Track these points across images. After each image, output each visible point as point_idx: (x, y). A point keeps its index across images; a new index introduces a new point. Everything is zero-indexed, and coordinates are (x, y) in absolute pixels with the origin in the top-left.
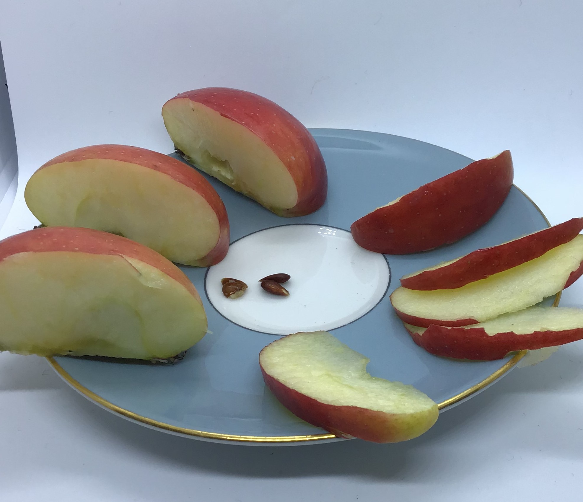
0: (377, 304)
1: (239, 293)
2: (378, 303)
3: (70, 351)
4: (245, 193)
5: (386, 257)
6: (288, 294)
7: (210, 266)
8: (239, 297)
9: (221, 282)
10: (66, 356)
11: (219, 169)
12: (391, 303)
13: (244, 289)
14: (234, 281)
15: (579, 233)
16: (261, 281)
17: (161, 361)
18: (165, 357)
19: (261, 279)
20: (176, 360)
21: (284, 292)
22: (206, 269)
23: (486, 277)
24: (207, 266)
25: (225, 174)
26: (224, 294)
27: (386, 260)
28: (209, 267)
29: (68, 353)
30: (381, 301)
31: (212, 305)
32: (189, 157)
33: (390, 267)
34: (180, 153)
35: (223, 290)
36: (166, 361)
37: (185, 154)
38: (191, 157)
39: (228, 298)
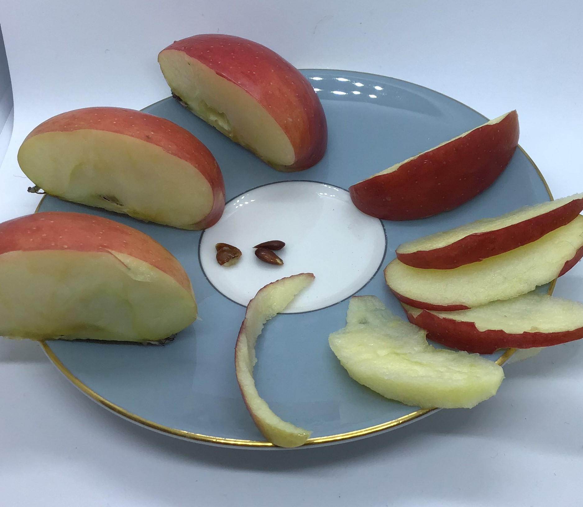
0: (371, 280)
1: (233, 261)
2: (372, 278)
3: (62, 336)
4: (243, 144)
5: (384, 223)
6: (283, 263)
7: (205, 229)
8: (233, 265)
9: (215, 247)
10: (58, 339)
11: (216, 119)
12: (385, 278)
13: (238, 256)
15: (580, 214)
16: (256, 247)
17: (152, 343)
18: (156, 340)
19: (255, 246)
20: (167, 341)
21: (278, 261)
22: (201, 232)
23: (480, 261)
24: (201, 230)
25: (223, 124)
26: (218, 261)
27: (383, 226)
28: (203, 230)
29: (60, 337)
30: (374, 275)
31: (205, 275)
32: (186, 104)
33: (386, 235)
34: (177, 98)
35: (217, 258)
36: (157, 343)
37: (183, 99)
38: (188, 103)
39: (222, 266)
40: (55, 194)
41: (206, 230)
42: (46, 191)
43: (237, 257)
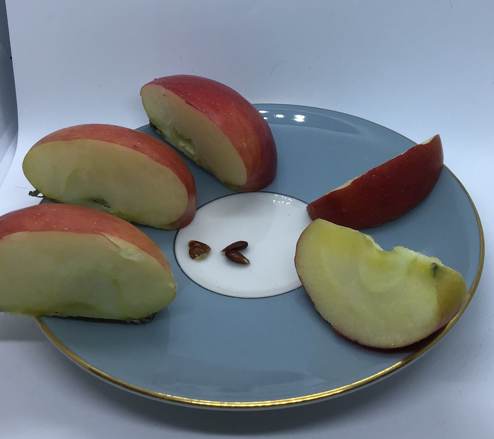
1: (204, 255)
3: (56, 313)
6: (249, 263)
8: (203, 258)
9: (188, 244)
10: (53, 316)
11: (184, 145)
14: (200, 245)
17: (135, 321)
18: (138, 318)
20: (148, 320)
21: (246, 261)
22: (175, 232)
24: (176, 229)
25: (189, 150)
26: (190, 255)
28: (178, 230)
29: (55, 314)
32: (161, 132)
34: (153, 127)
35: (189, 252)
36: (138, 322)
37: (158, 128)
38: (163, 131)
39: (194, 259)
40: (52, 198)
41: (180, 230)
42: (44, 196)
43: (207, 252)
